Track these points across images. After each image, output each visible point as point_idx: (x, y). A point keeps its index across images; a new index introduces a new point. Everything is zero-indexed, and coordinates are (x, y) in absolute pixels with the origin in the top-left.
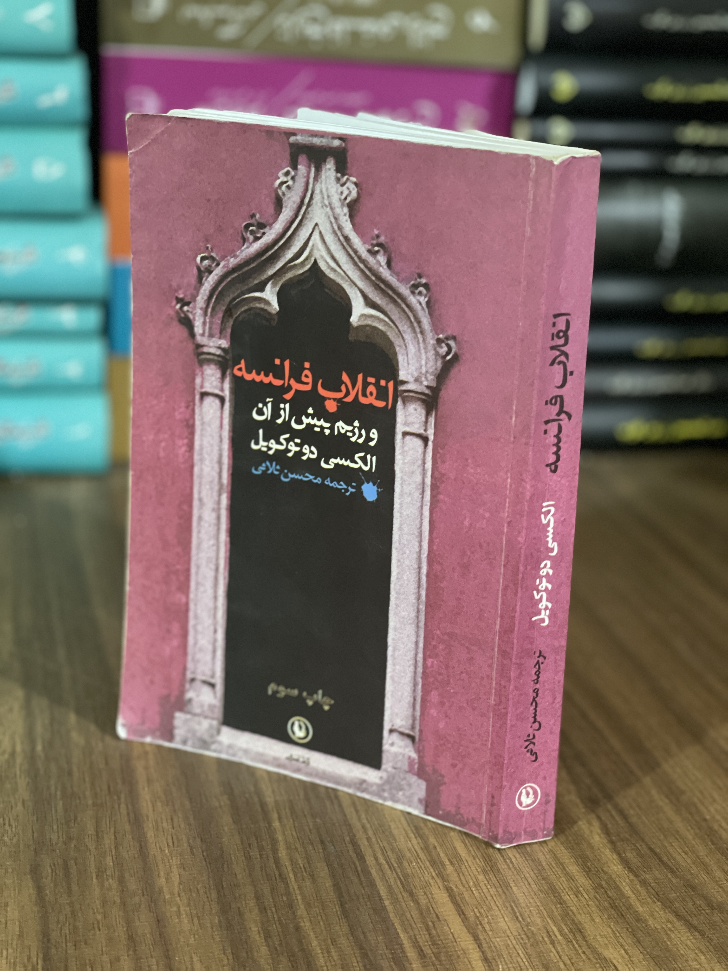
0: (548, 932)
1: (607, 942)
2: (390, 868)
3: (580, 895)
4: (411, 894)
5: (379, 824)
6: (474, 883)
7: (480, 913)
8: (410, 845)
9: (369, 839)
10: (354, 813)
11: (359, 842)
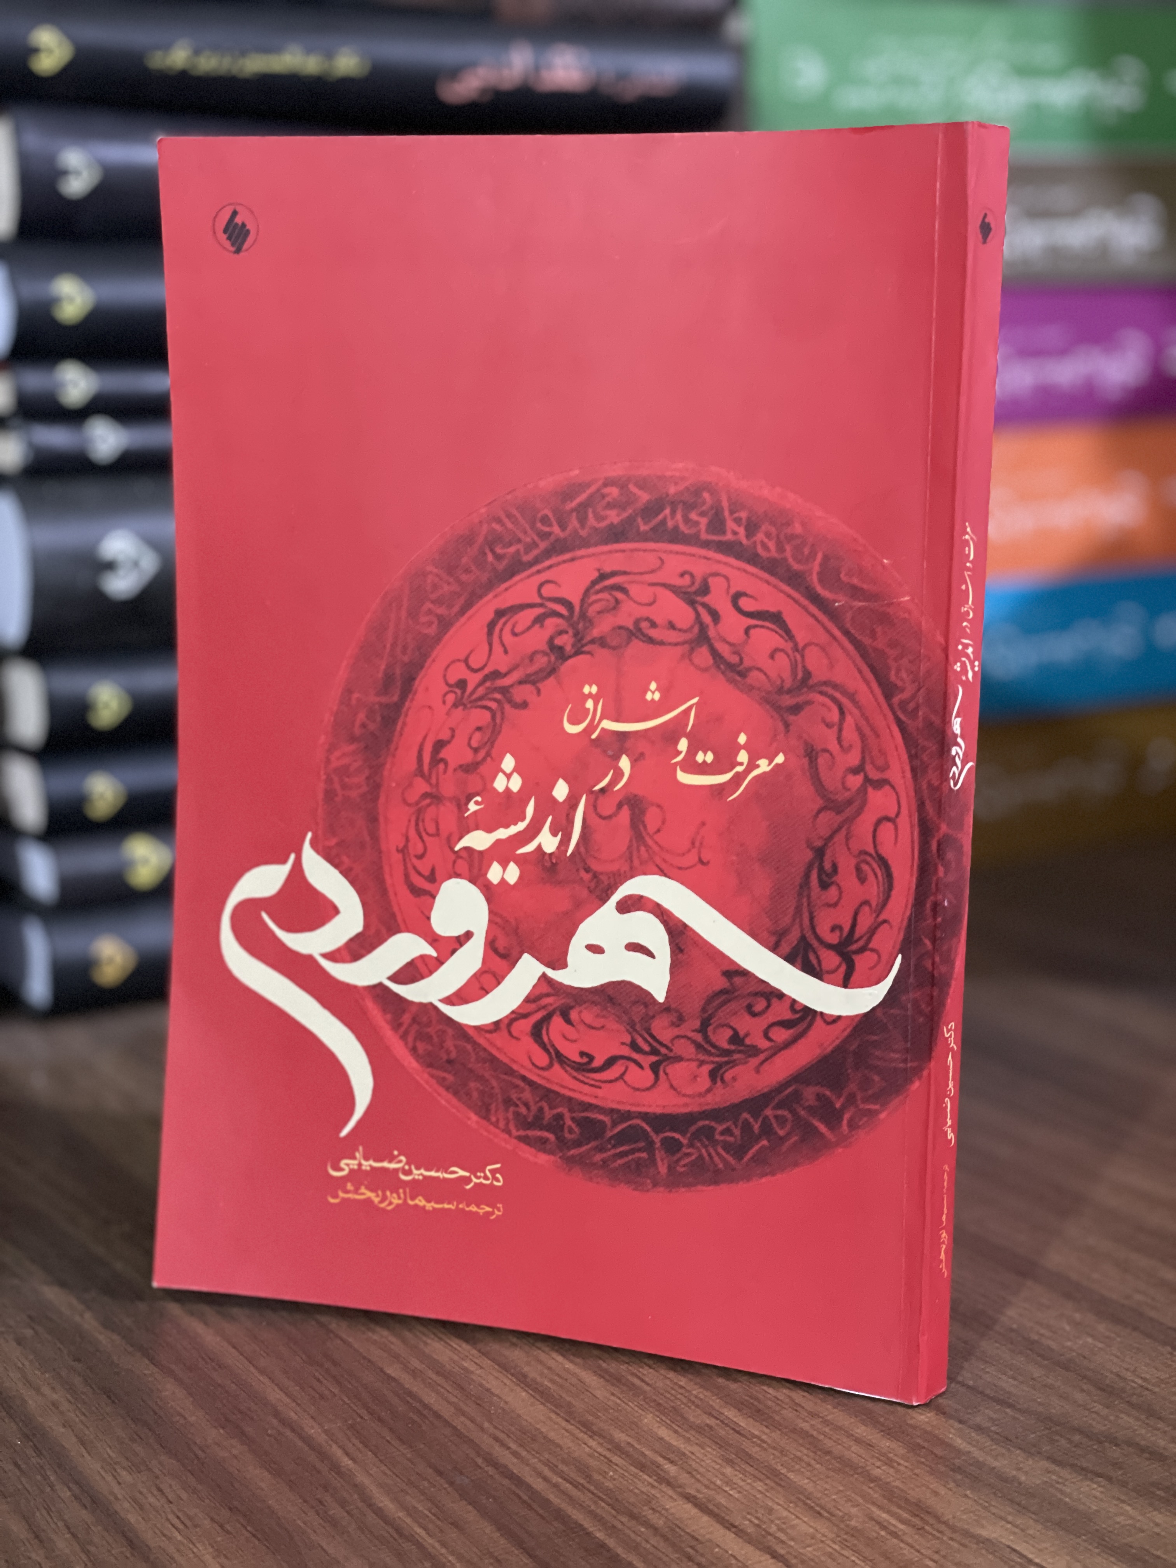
0: (879, 1523)
1: (976, 1518)
2: (576, 1487)
3: (895, 1464)
4: (633, 1516)
5: (516, 1429)
6: (721, 1480)
7: (757, 1518)
8: (587, 1450)
9: (515, 1454)
10: (468, 1423)
11: (503, 1461)
